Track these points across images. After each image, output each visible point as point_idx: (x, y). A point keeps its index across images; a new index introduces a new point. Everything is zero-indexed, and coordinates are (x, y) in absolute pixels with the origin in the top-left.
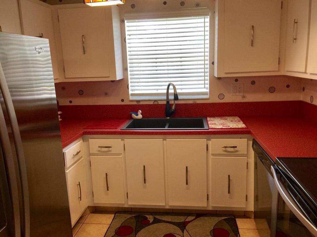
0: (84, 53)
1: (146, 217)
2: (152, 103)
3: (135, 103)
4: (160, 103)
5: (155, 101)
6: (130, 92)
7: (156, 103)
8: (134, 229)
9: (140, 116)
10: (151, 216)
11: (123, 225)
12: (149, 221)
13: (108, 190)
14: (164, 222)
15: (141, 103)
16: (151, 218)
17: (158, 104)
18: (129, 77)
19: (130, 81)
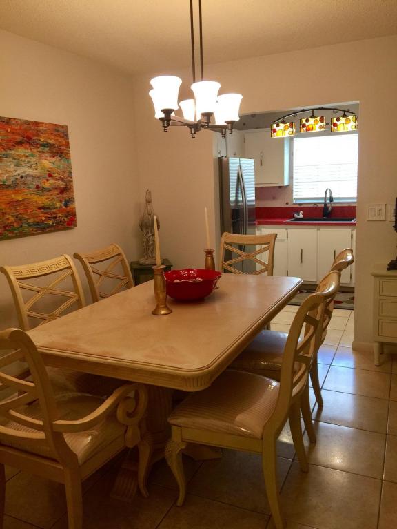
0: (261, 165)
2: (312, 206)
3: (298, 206)
4: (319, 205)
5: (315, 204)
6: (294, 197)
7: (315, 206)
9: (301, 216)
15: (303, 206)
18: (294, 184)
19: (294, 187)
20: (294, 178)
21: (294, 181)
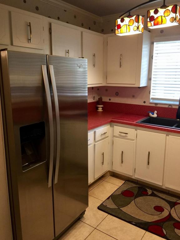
0: (120, 67)
1: (147, 190)
2: (167, 106)
3: (154, 105)
4: (174, 107)
5: (170, 105)
6: (151, 97)
7: (170, 107)
8: (135, 195)
9: (155, 115)
10: (151, 191)
11: (129, 190)
12: (148, 193)
13: (122, 163)
14: (159, 197)
15: (158, 106)
16: (150, 192)
17: (172, 108)
18: (152, 85)
19: (152, 88)
20: (152, 79)
21: (152, 82)
